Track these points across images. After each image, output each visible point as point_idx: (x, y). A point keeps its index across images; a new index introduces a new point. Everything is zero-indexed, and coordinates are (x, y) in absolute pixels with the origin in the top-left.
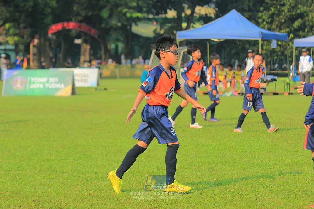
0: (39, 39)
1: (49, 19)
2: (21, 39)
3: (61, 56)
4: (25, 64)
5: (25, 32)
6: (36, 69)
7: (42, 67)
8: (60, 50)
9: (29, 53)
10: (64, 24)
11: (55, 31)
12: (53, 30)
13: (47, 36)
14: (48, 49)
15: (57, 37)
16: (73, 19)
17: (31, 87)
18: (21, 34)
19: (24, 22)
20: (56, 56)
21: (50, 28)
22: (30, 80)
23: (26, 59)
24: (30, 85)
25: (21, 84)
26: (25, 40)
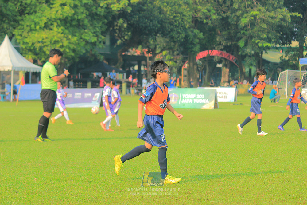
0: (189, 64)
1: (197, 48)
2: (175, 63)
3: (206, 77)
4: (178, 84)
5: (178, 58)
6: (186, 87)
7: (191, 86)
8: (205, 73)
9: (181, 75)
10: (208, 52)
11: (202, 57)
12: (200, 56)
13: (195, 61)
14: (196, 71)
15: (203, 62)
16: (216, 48)
17: (182, 102)
18: (175, 60)
19: (177, 50)
20: (202, 77)
21: (198, 55)
22: (182, 96)
23: (178, 79)
24: (181, 100)
25: (175, 100)
26: (178, 64)
